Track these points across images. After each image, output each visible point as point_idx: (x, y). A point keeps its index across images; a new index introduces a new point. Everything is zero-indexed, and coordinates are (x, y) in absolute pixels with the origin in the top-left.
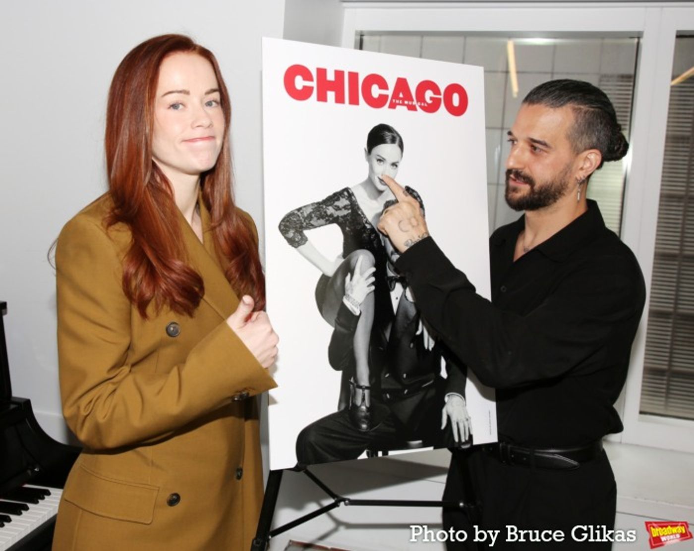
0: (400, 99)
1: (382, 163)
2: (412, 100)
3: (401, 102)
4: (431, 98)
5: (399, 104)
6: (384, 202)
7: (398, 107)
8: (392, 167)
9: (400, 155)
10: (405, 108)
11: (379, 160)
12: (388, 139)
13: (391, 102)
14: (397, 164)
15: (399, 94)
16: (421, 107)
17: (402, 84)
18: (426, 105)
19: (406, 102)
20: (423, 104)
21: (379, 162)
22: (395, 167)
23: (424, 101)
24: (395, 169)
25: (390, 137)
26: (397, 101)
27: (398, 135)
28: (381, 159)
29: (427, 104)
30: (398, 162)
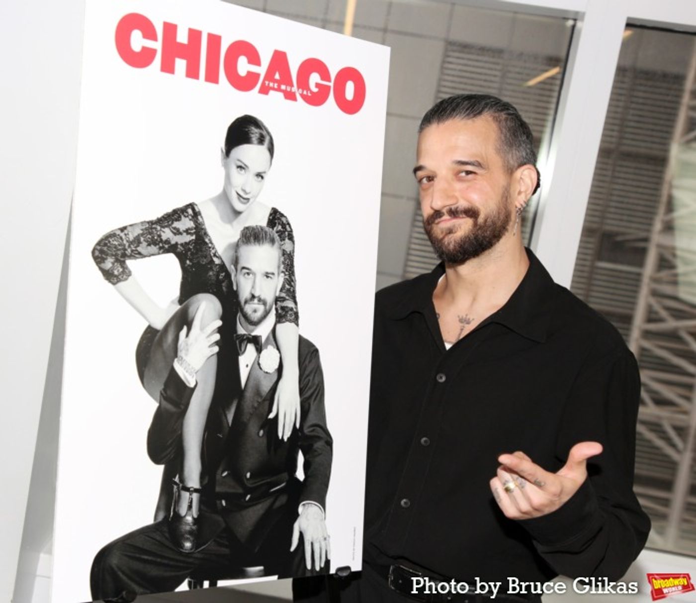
0: (275, 81)
2: (292, 86)
3: (276, 86)
4: (317, 85)
5: (274, 89)
6: (242, 229)
7: (272, 92)
8: (256, 178)
9: (269, 163)
10: (280, 95)
11: (240, 167)
13: (263, 84)
14: (263, 175)
15: (274, 74)
16: (302, 96)
17: (279, 60)
18: (309, 94)
19: (283, 87)
20: (305, 93)
21: (239, 169)
23: (308, 88)
24: (260, 181)
25: (258, 135)
26: (271, 85)
27: (268, 133)
28: (243, 165)
29: (311, 92)
30: (265, 172)
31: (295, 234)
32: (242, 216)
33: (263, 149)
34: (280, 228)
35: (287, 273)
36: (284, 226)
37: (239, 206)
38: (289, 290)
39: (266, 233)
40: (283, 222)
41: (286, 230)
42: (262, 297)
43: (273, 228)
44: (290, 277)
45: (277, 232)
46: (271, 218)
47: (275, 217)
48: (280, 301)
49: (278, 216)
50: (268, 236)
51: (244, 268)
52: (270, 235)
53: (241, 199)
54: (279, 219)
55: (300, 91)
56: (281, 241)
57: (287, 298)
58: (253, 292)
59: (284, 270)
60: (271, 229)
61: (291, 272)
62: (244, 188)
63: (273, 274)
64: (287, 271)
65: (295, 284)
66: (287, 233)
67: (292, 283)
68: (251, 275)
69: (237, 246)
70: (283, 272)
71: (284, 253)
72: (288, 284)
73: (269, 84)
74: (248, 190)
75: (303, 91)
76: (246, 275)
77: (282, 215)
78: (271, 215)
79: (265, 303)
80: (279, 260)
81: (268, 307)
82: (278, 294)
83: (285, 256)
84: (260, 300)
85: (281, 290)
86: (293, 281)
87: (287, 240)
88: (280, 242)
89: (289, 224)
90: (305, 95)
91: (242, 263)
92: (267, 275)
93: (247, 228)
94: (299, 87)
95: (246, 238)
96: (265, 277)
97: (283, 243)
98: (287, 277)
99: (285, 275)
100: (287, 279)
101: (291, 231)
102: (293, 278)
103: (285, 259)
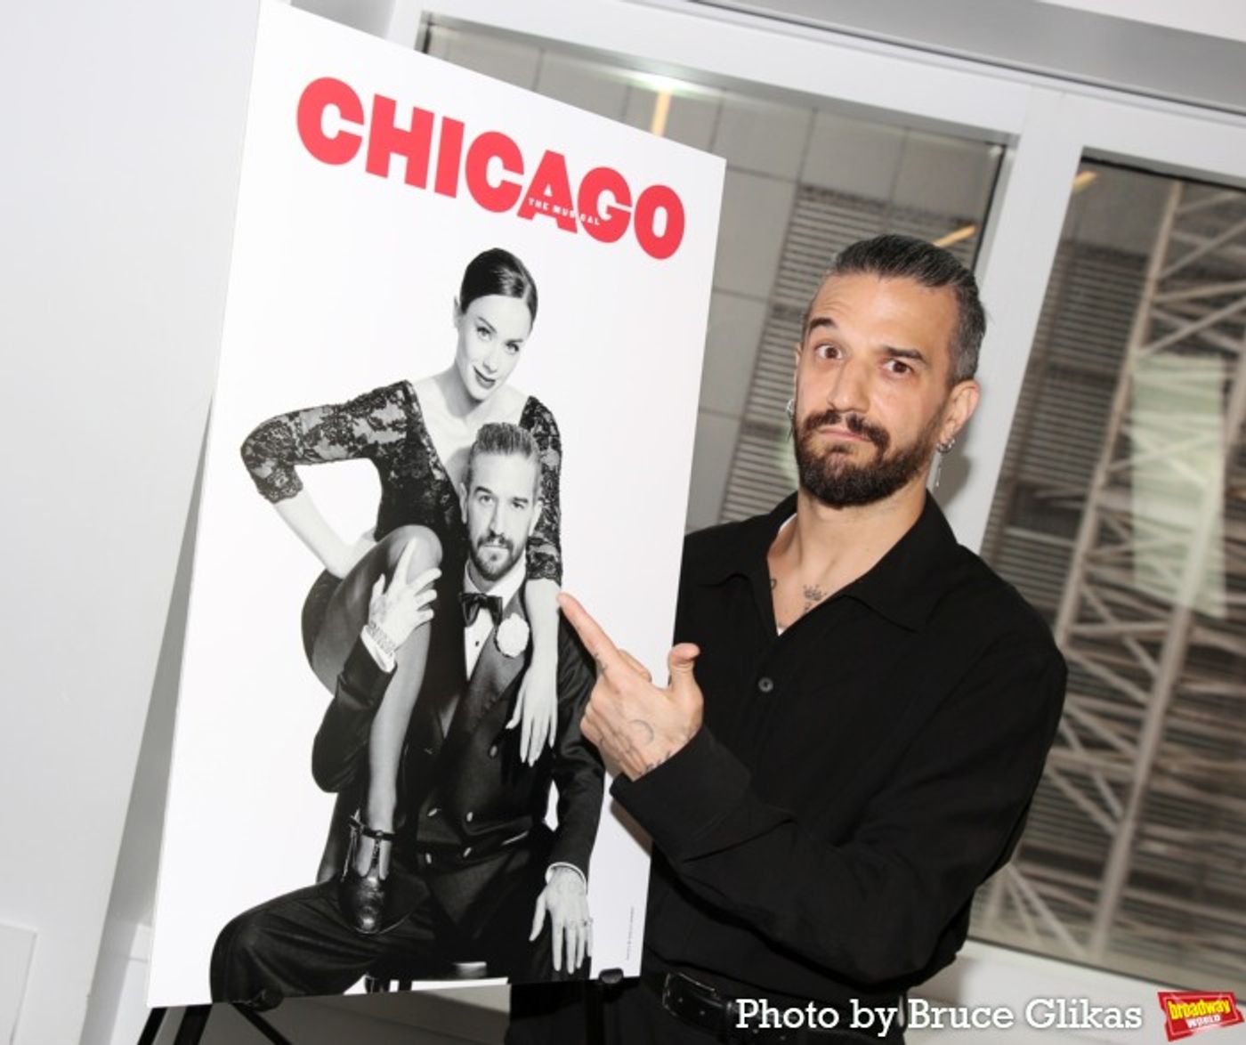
0: (544, 199)
1: (487, 337)
2: (570, 207)
3: (545, 206)
4: (610, 210)
5: (541, 211)
6: (480, 426)
7: (538, 217)
8: (507, 348)
10: (552, 221)
11: (482, 330)
12: (508, 285)
13: (526, 201)
14: (518, 344)
15: (543, 189)
16: (585, 224)
17: (553, 166)
18: (597, 223)
19: (557, 209)
20: (590, 220)
21: (480, 333)
22: (513, 350)
23: (595, 214)
24: (512, 354)
25: (513, 282)
26: (538, 204)
27: (530, 280)
28: (488, 328)
29: (600, 220)
30: (520, 341)
31: (563, 440)
32: (482, 406)
33: (520, 304)
34: (540, 429)
35: (547, 501)
36: (546, 426)
37: (477, 391)
38: (549, 528)
39: (517, 435)
40: (545, 420)
41: (549, 433)
42: (507, 537)
43: (529, 429)
44: (552, 508)
45: (535, 435)
46: (527, 412)
47: (534, 412)
48: (534, 544)
49: (538, 410)
50: (521, 441)
51: (480, 489)
52: (524, 439)
53: (483, 381)
54: (539, 415)
55: (583, 217)
56: (541, 449)
57: (546, 540)
58: (492, 528)
59: (544, 496)
60: (526, 431)
61: (553, 500)
62: (487, 364)
63: (526, 501)
64: (547, 497)
65: (559, 519)
66: (550, 438)
67: (555, 518)
68: (491, 501)
69: (470, 454)
70: (541, 499)
71: (544, 469)
72: (549, 519)
73: (534, 203)
74: (493, 367)
75: (587, 218)
76: (483, 501)
77: (545, 410)
78: (527, 407)
79: (509, 546)
80: (536, 479)
81: (514, 553)
82: (531, 533)
83: (546, 473)
84: (502, 541)
85: (537, 528)
86: (555, 513)
87: (550, 449)
88: (539, 452)
89: (554, 424)
90: (590, 224)
91: (478, 481)
92: (516, 502)
93: (488, 427)
94: (581, 211)
95: (485, 441)
96: (513, 506)
97: (543, 453)
98: (547, 507)
99: (545, 504)
100: (547, 511)
101: (558, 435)
102: (557, 510)
103: (546, 480)
